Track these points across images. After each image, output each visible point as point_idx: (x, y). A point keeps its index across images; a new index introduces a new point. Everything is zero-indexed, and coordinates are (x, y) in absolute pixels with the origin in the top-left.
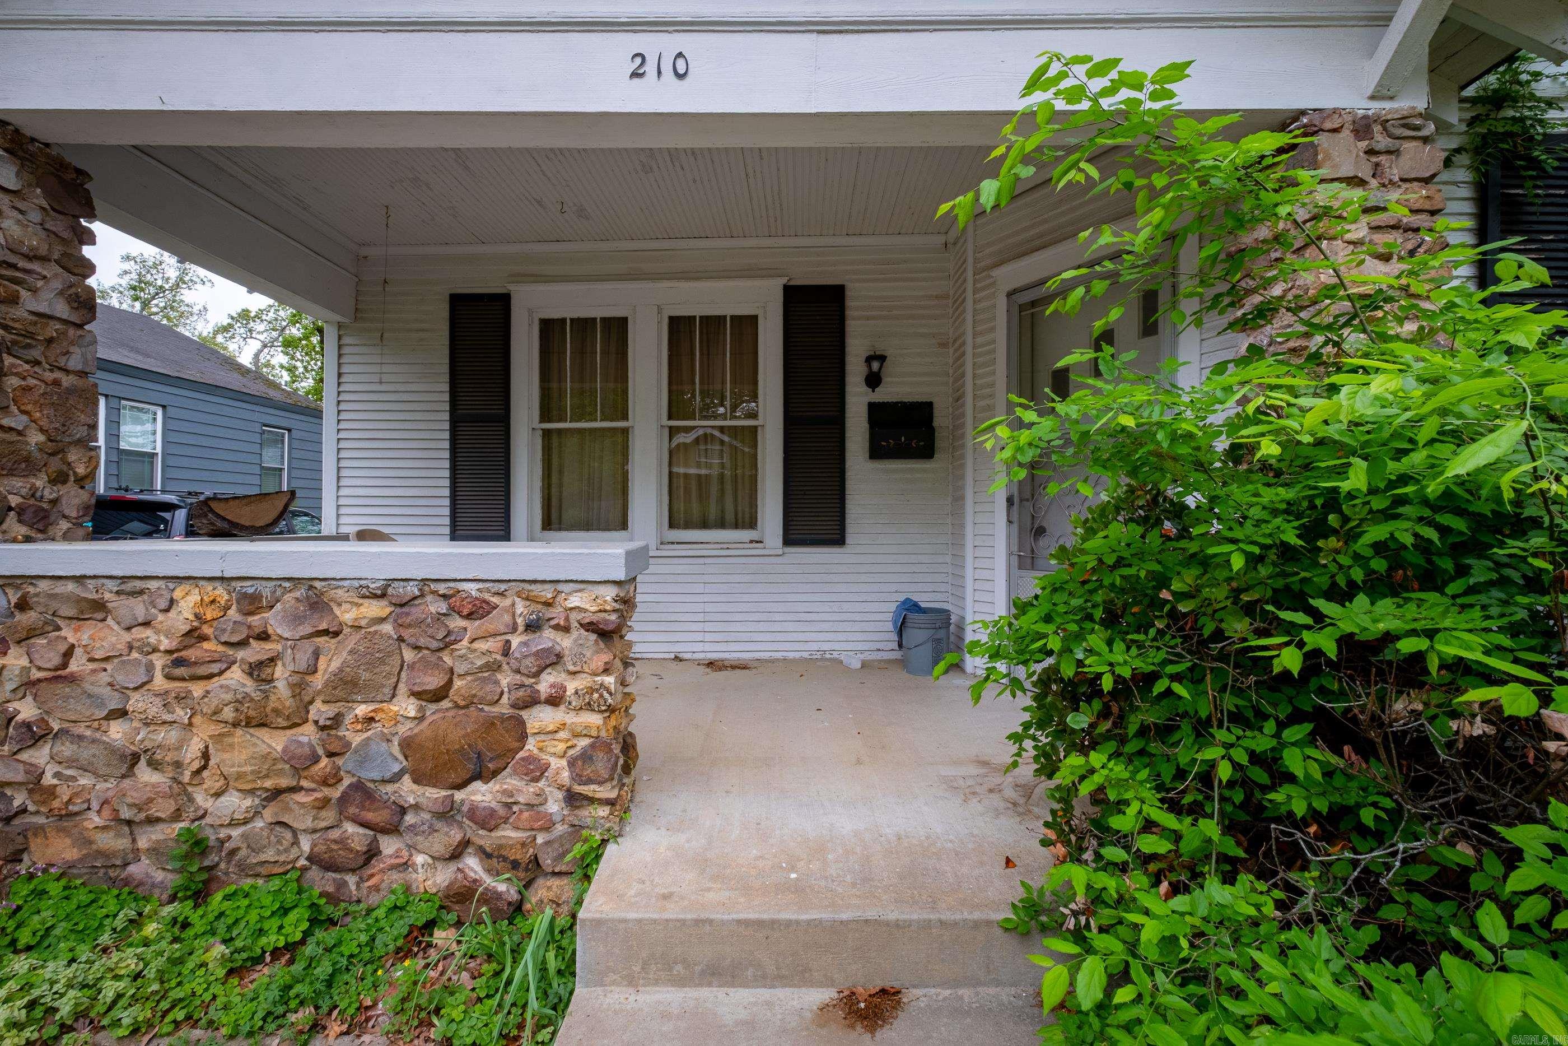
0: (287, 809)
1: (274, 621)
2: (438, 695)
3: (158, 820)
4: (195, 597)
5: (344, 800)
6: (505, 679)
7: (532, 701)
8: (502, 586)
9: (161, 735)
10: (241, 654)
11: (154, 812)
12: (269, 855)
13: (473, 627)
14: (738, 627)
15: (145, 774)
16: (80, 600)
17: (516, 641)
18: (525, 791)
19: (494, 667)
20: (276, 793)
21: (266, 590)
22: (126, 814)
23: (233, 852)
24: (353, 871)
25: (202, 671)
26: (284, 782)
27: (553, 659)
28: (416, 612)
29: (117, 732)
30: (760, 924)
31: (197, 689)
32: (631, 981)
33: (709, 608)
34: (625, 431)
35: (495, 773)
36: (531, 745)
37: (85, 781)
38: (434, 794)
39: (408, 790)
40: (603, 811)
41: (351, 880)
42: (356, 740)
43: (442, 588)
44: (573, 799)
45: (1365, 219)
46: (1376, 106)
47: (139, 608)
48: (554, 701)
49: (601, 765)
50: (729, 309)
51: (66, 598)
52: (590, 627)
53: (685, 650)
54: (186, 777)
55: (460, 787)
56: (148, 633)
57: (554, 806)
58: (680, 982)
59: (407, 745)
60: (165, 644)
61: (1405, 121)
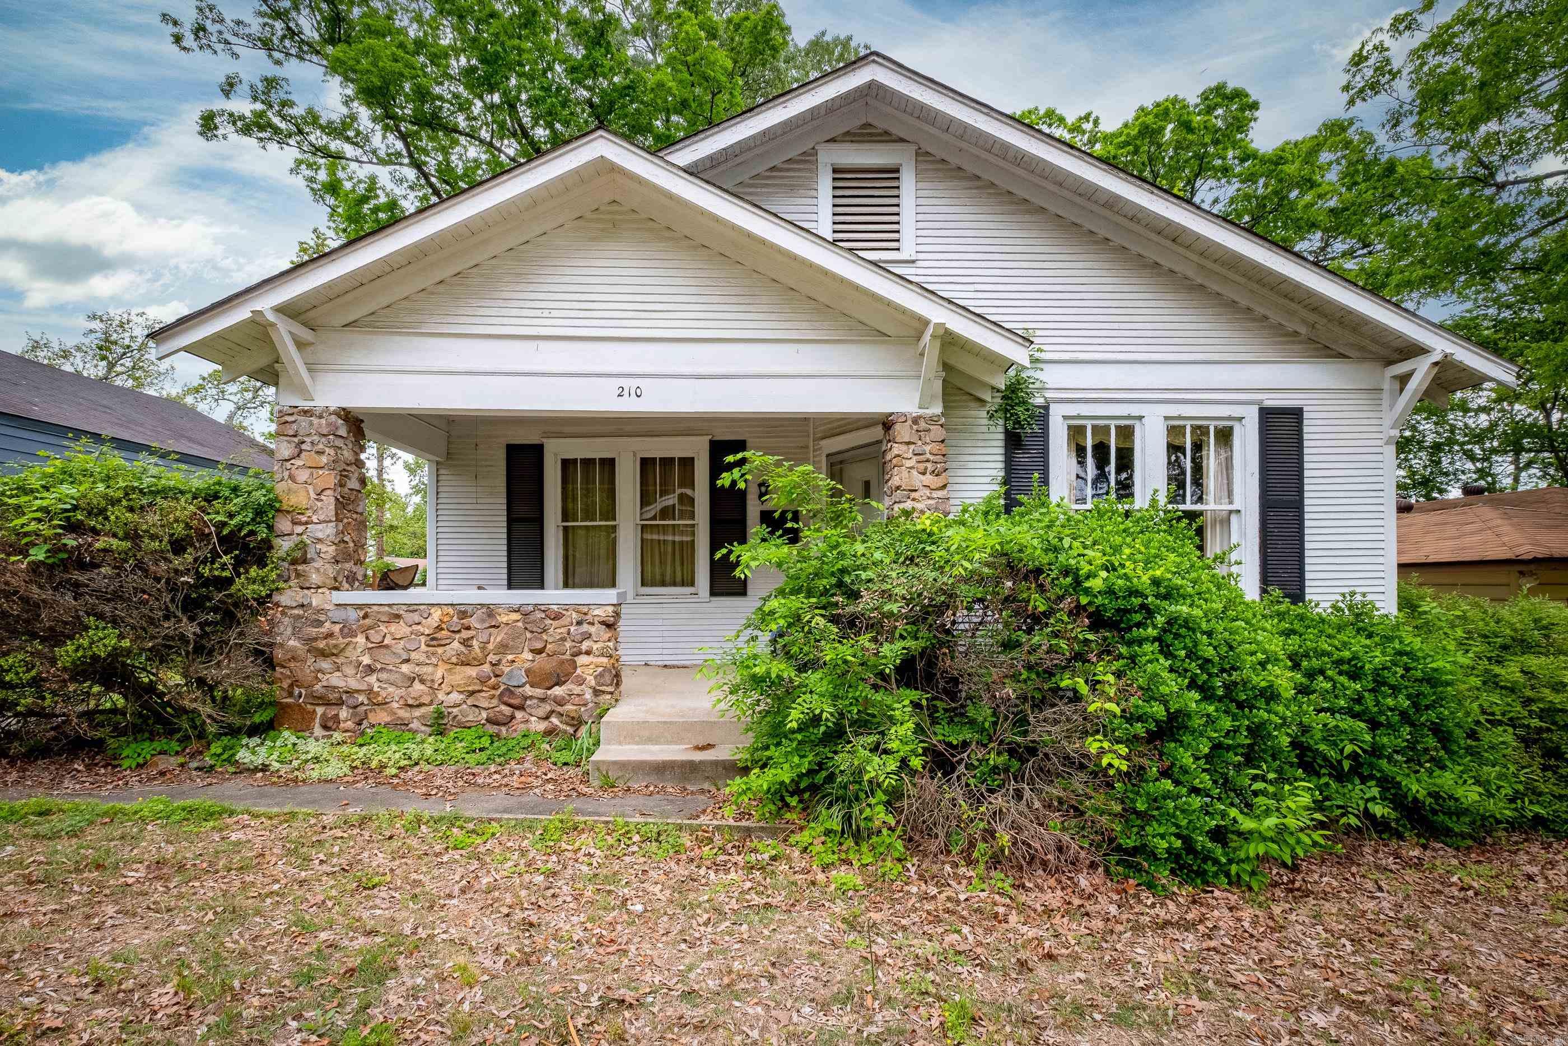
0: (477, 700)
1: (473, 622)
2: (540, 652)
3: (424, 704)
4: (439, 612)
5: (502, 694)
6: (568, 644)
7: (579, 653)
8: (567, 607)
9: (425, 669)
10: (457, 636)
11: (423, 701)
12: (470, 718)
13: (555, 623)
14: (682, 645)
15: (417, 686)
16: (390, 614)
17: (572, 629)
18: (577, 690)
19: (563, 639)
20: (472, 693)
21: (470, 609)
22: (410, 702)
23: (455, 717)
24: (504, 724)
25: (443, 642)
26: (477, 688)
27: (588, 636)
28: (532, 617)
29: (405, 668)
30: (665, 722)
31: (440, 650)
32: (620, 743)
33: (666, 634)
34: (614, 527)
35: (565, 682)
36: (579, 671)
37: (391, 689)
38: (539, 692)
39: (528, 690)
40: (609, 697)
41: (503, 729)
42: (507, 670)
43: (543, 608)
44: (596, 693)
45: (915, 458)
46: (921, 412)
47: (416, 618)
48: (588, 653)
49: (608, 678)
50: (677, 454)
51: (384, 613)
52: (603, 623)
53: (650, 659)
54: (436, 686)
55: (549, 688)
56: (419, 627)
57: (588, 696)
58: (638, 744)
59: (528, 672)
60: (427, 632)
61: (931, 418)
